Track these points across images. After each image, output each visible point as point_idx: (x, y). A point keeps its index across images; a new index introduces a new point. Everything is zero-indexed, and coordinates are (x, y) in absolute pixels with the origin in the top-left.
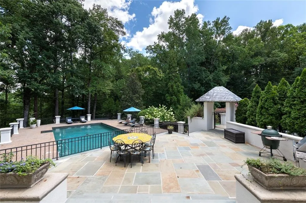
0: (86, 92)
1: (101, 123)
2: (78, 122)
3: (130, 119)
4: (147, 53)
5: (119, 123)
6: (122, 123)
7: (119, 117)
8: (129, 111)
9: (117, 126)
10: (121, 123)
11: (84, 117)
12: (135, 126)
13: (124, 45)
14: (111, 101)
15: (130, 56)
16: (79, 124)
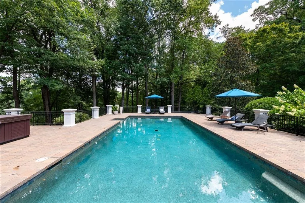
0: (168, 80)
1: (182, 117)
2: (156, 113)
3: (228, 115)
4: (254, 21)
5: (208, 119)
6: (213, 119)
7: (208, 110)
8: (228, 95)
9: (205, 123)
10: (211, 119)
11: (163, 107)
12: (245, 127)
13: (216, 14)
14: (197, 89)
15: (225, 37)
16: (157, 115)
